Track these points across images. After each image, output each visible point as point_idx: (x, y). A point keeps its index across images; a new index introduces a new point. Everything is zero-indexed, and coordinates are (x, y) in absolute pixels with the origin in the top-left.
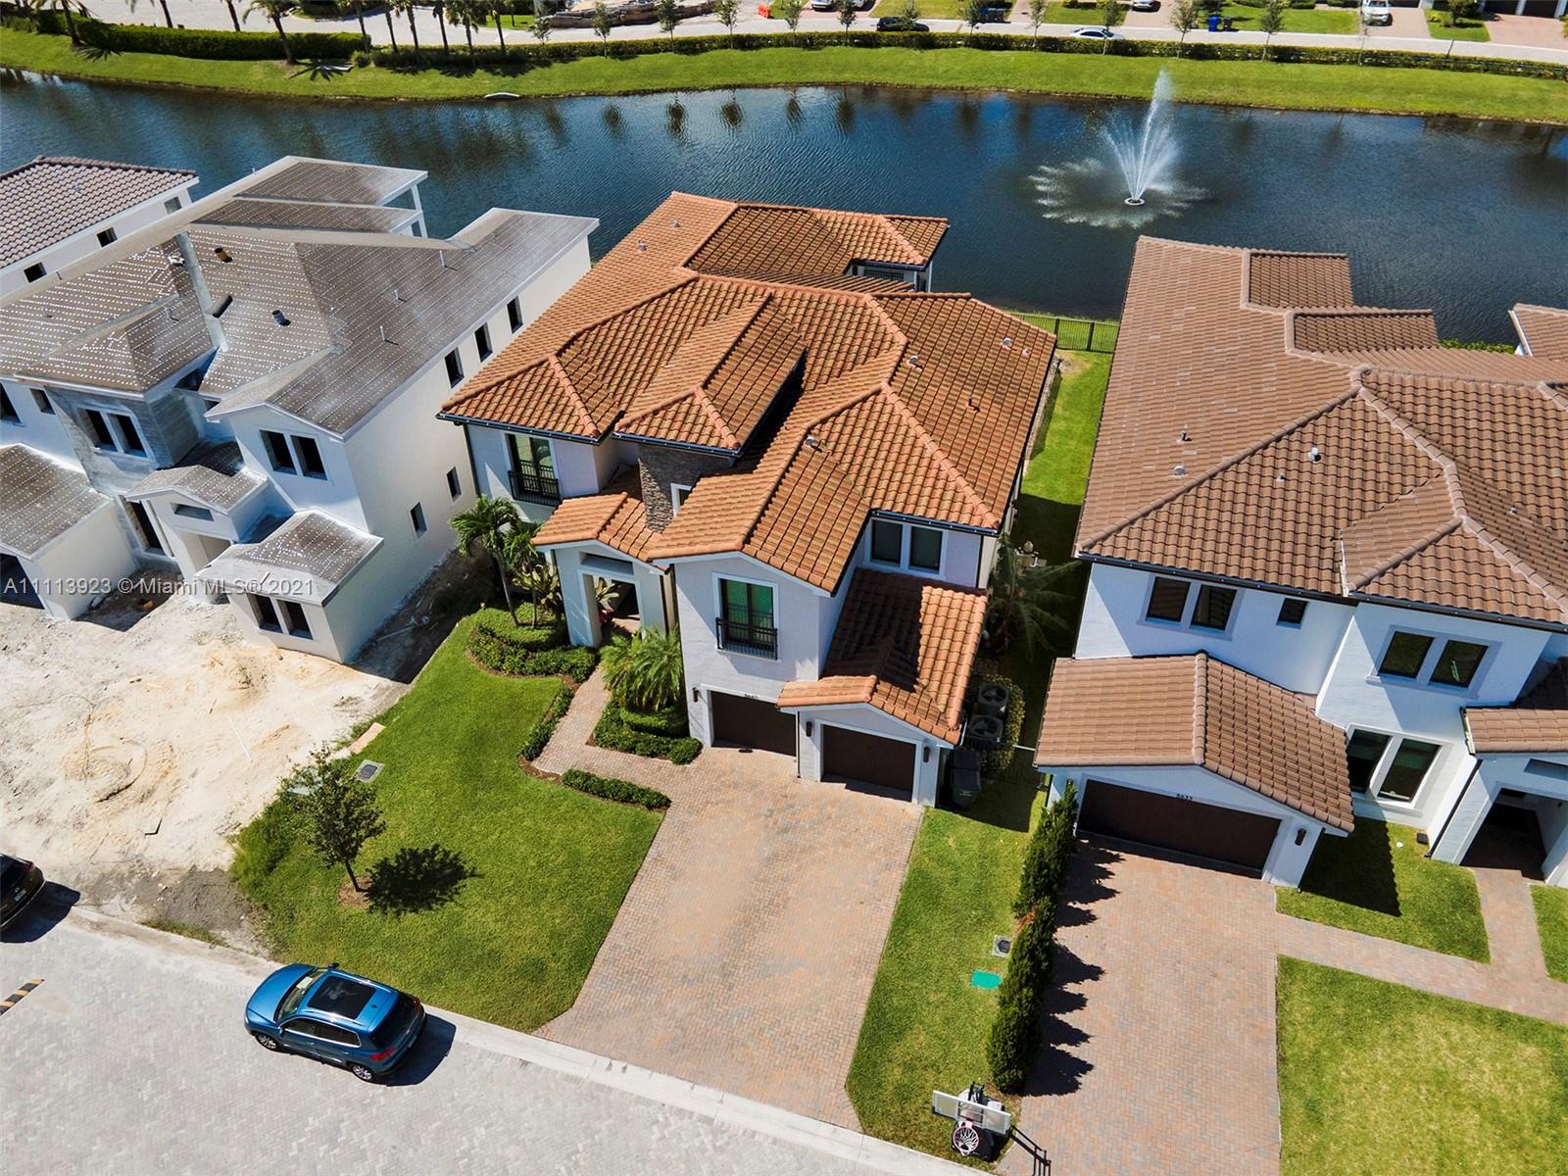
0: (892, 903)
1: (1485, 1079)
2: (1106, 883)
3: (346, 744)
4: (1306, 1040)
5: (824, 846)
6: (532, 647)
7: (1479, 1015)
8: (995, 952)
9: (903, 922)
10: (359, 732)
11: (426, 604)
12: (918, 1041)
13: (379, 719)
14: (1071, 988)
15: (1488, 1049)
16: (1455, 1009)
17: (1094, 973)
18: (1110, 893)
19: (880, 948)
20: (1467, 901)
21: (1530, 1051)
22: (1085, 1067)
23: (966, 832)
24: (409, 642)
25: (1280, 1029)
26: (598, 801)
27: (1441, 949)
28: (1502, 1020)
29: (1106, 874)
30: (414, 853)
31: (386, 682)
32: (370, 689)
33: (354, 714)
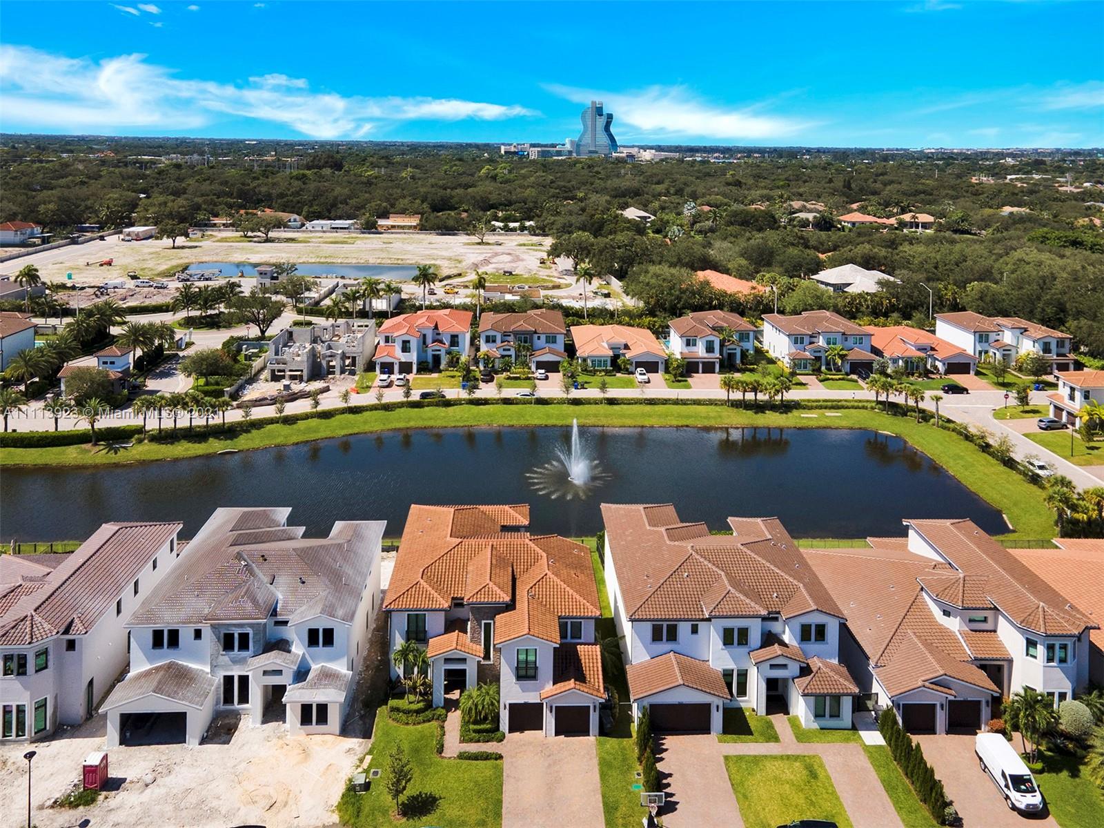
0: (598, 771)
1: (788, 775)
2: (664, 747)
3: (358, 766)
4: (737, 778)
5: (566, 758)
6: (418, 712)
7: (782, 757)
8: (637, 777)
9: (603, 776)
10: (361, 760)
11: (359, 705)
12: (623, 809)
13: (367, 754)
14: (664, 781)
15: (786, 766)
16: (775, 758)
17: (670, 775)
18: (666, 750)
19: (599, 785)
20: (770, 726)
21: (798, 764)
22: (677, 803)
23: (612, 743)
24: (361, 722)
25: (730, 776)
26: (476, 762)
27: (767, 742)
28: (788, 757)
29: (663, 744)
30: (413, 797)
31: (361, 740)
32: (354, 743)
33: (355, 754)
